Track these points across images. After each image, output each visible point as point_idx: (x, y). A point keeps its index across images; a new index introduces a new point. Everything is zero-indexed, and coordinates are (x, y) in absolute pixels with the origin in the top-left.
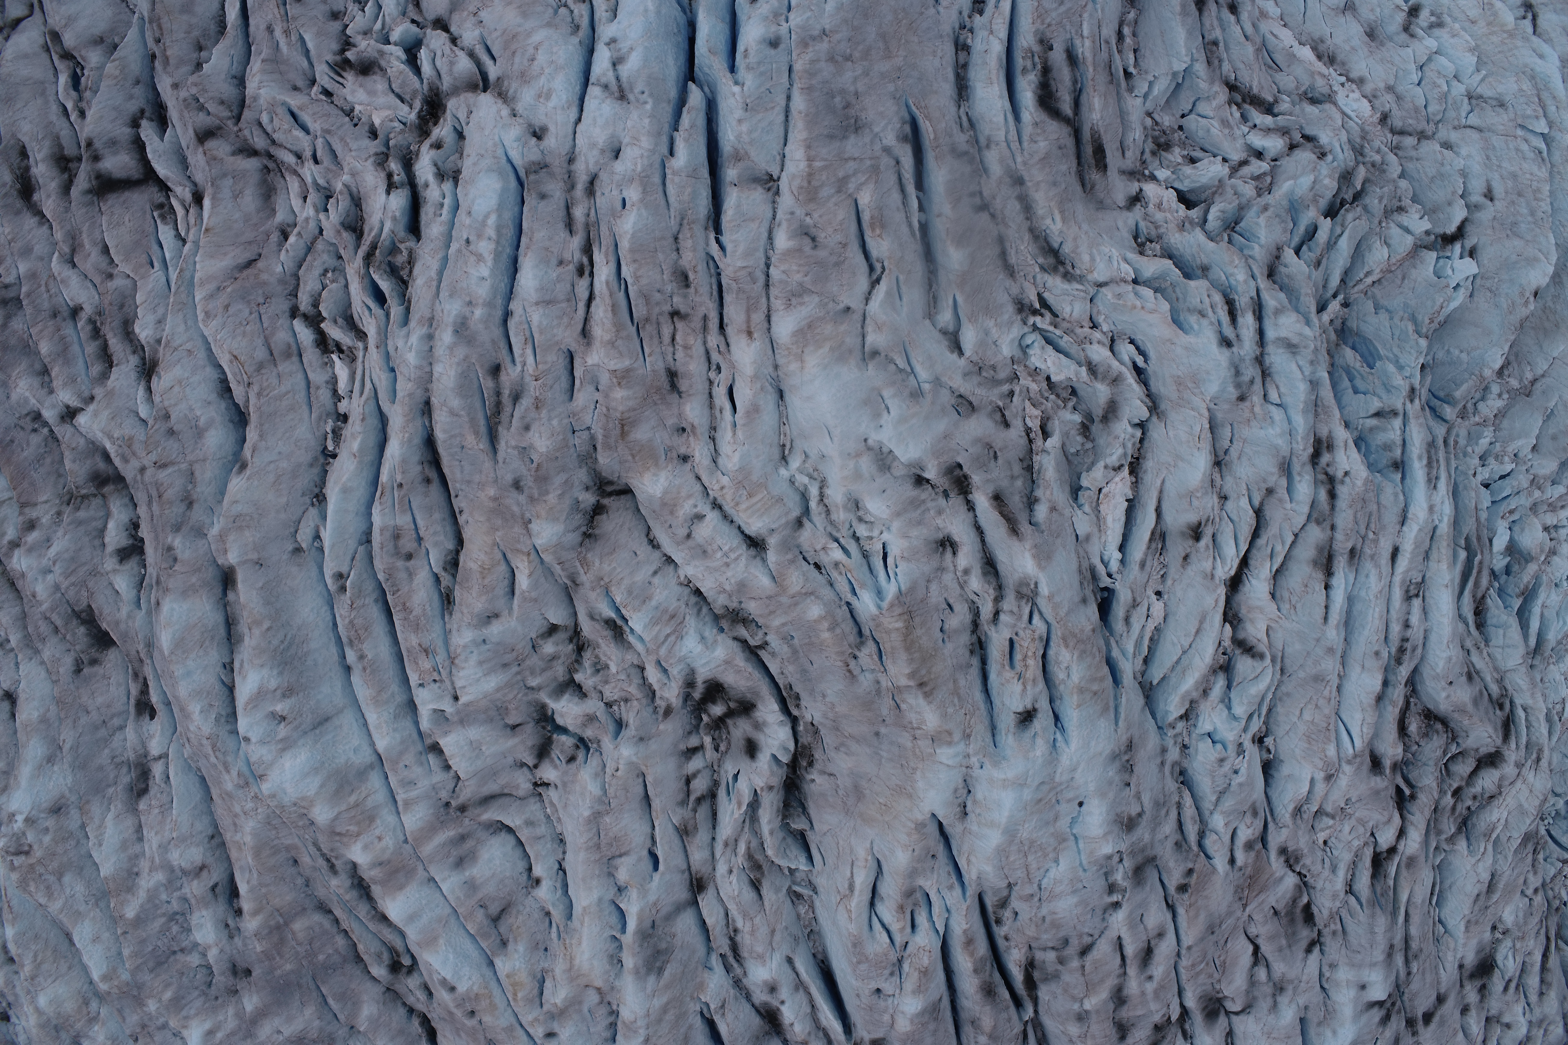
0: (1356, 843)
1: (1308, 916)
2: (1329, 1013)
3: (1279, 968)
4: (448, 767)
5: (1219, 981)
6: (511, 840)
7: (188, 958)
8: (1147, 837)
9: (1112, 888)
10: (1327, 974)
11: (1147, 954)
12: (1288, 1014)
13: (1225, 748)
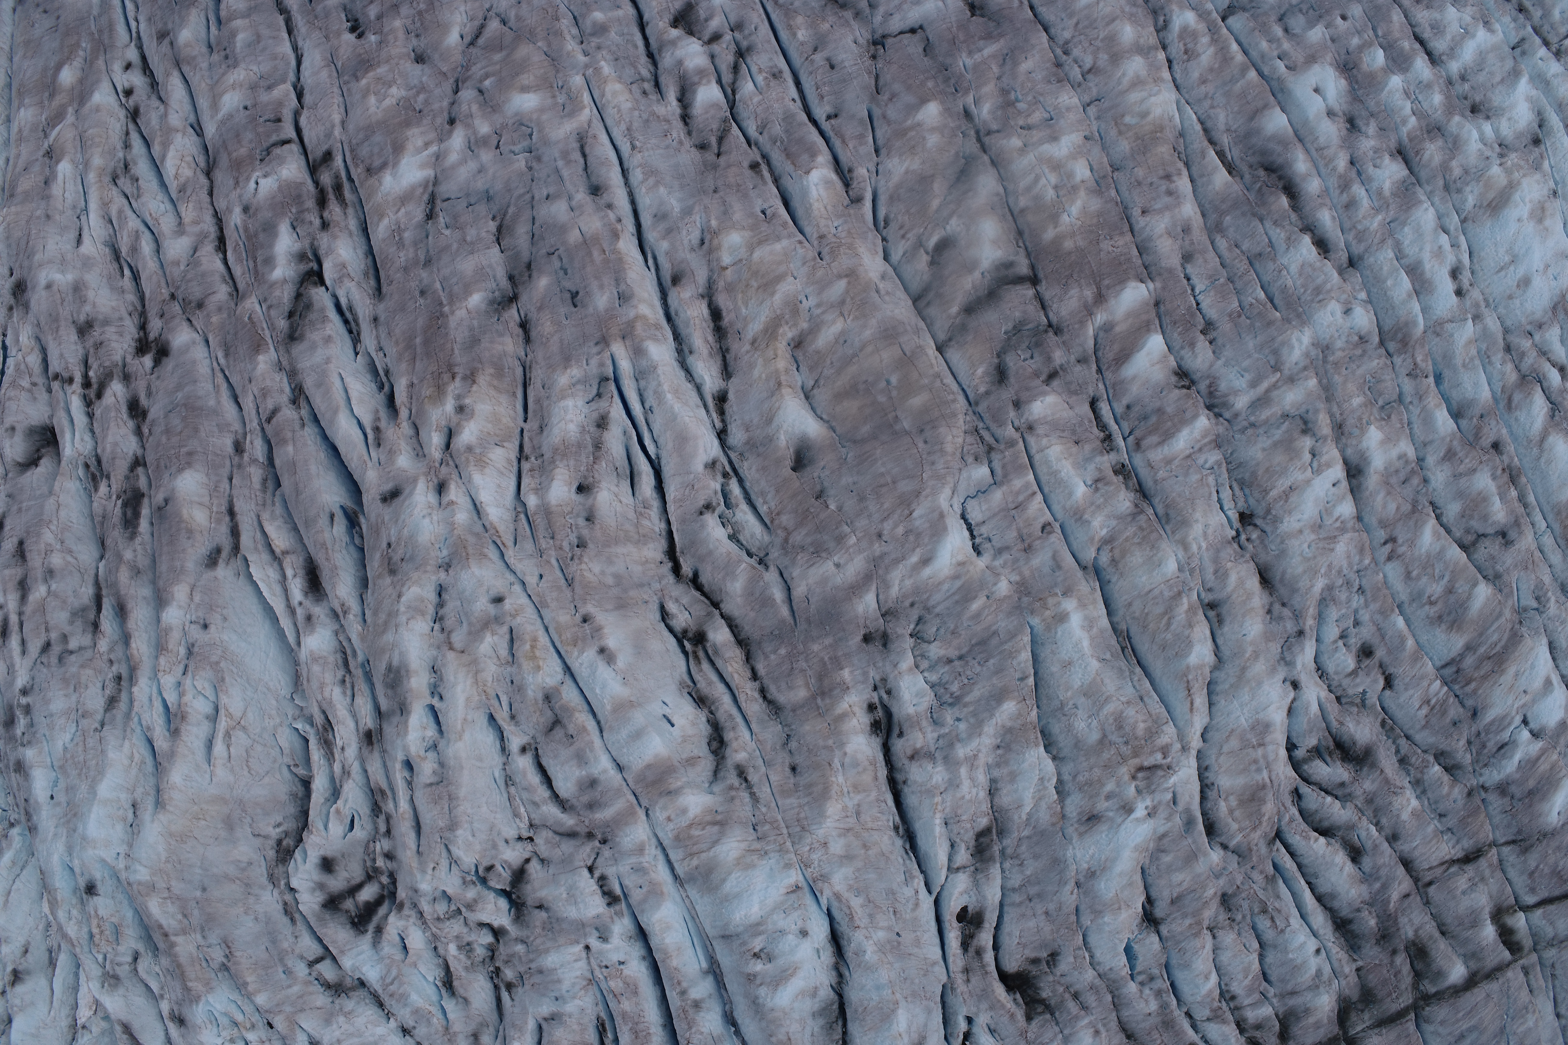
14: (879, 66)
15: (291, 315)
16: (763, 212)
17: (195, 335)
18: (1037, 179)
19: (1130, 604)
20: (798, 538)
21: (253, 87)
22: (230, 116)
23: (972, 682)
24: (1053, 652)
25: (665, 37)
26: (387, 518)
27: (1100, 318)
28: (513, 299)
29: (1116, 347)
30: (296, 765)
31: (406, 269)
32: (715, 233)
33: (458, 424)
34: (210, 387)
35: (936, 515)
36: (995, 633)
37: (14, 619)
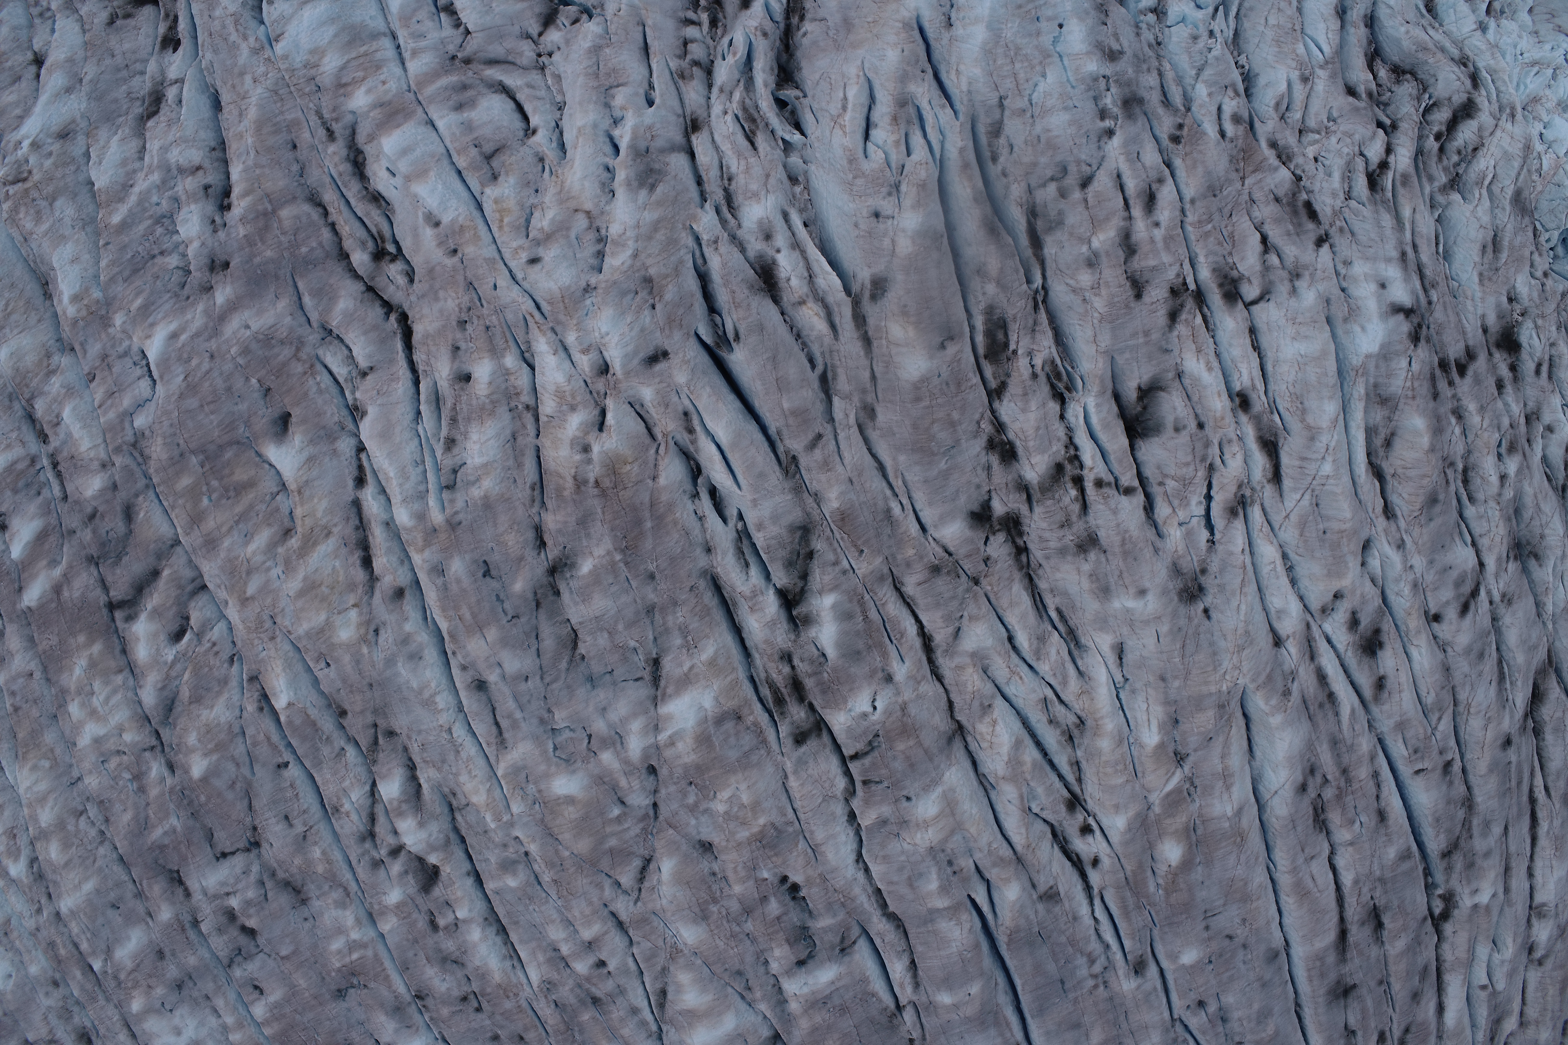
0: (1346, 150)
1: (1313, 215)
2: (1353, 313)
3: (1291, 251)
4: (458, 24)
5: (1230, 254)
6: (511, 105)
7: (167, 260)
8: (1130, 71)
9: (1103, 114)
10: (1343, 271)
11: (1150, 200)
12: (1309, 296)
13: (1196, 27)
14: (248, 820)
15: (810, 555)
16: (328, 665)
17: (936, 535)
18: (107, 699)
19: (39, 321)
20: (286, 352)
21: (904, 823)
22: (926, 789)
23: (145, 236)
24: (86, 270)
25: (441, 855)
26: (658, 334)
27: (57, 572)
28: (553, 570)
29: (47, 546)
30: (797, 98)
31: (675, 603)
32: (364, 640)
33: (587, 433)
34: (909, 477)
35: (166, 378)
36: (125, 281)
37: (1137, 211)
